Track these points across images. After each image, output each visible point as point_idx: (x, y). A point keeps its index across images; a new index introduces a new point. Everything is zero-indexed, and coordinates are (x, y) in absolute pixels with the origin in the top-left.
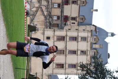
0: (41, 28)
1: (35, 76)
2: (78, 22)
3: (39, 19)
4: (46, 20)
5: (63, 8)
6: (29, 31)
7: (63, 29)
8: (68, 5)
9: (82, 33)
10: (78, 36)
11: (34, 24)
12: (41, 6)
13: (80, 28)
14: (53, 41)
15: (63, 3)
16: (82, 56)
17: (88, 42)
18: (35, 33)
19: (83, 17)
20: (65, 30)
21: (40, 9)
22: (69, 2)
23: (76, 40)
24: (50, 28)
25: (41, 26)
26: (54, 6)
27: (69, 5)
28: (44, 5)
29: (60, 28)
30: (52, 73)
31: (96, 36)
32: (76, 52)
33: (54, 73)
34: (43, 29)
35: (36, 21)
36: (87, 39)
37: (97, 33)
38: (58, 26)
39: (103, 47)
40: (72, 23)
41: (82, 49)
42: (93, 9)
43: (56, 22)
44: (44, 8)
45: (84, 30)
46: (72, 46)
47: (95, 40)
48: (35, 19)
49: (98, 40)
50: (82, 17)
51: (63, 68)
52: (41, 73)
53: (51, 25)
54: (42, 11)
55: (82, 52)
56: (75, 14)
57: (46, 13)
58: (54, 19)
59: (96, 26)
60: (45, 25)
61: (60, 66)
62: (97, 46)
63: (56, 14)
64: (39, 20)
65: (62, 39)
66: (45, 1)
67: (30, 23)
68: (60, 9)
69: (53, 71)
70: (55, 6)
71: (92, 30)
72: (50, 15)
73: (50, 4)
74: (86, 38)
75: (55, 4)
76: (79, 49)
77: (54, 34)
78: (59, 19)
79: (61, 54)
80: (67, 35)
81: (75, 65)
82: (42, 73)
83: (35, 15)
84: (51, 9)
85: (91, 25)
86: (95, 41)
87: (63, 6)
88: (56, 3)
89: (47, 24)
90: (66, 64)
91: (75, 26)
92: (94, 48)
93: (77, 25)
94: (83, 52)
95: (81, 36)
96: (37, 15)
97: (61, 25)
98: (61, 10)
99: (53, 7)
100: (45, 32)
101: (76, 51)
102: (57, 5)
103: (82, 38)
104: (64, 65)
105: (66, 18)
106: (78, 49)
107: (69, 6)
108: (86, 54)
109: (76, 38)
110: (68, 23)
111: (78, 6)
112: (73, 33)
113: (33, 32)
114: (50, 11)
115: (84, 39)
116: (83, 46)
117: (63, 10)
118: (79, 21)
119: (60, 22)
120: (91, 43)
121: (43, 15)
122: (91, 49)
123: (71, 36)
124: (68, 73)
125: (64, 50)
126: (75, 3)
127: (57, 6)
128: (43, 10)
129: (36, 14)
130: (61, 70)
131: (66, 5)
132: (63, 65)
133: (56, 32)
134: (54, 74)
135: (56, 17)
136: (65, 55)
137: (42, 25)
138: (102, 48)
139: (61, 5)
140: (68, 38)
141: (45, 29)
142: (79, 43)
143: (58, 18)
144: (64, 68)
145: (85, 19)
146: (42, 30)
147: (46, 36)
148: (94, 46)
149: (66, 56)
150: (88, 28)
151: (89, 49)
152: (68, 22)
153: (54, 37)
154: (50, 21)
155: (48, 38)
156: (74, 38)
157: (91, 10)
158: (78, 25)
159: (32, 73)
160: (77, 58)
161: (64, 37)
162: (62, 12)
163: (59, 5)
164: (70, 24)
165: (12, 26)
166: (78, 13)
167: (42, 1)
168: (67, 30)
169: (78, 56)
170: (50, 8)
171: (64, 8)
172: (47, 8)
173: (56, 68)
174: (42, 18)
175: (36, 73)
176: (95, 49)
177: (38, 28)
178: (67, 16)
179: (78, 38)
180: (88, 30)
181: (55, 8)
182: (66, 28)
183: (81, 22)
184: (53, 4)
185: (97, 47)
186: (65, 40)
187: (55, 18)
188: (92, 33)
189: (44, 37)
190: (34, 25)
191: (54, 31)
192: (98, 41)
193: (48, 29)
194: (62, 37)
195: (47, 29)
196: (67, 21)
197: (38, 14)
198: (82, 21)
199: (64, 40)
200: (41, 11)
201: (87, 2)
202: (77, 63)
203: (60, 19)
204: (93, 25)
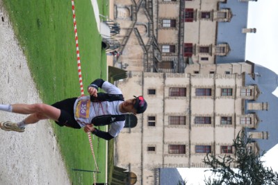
0: (136, 71)
1: (127, 171)
2: (215, 56)
3: (132, 52)
4: (146, 54)
5: (181, 28)
6: (112, 78)
7: (183, 72)
8: (191, 21)
9: (224, 79)
10: (215, 85)
11: (121, 63)
12: (136, 26)
13: (218, 68)
14: (162, 97)
15: (182, 18)
16: (224, 127)
17: (235, 98)
18: (125, 82)
19: (225, 45)
20: (186, 75)
21: (133, 33)
22: (194, 14)
23: (210, 95)
24: (155, 71)
25: (137, 67)
26: (162, 25)
27: (194, 21)
28: (143, 23)
29: (176, 70)
30: (161, 163)
31: (253, 85)
32: (212, 120)
33: (165, 163)
34: (140, 73)
35: (127, 56)
36: (234, 91)
37: (256, 78)
38: (172, 67)
39: (268, 108)
40: (203, 59)
41: (224, 114)
42: (245, 27)
43: (168, 57)
44: (142, 30)
45: (228, 73)
46: (202, 106)
47: (251, 93)
48: (123, 53)
49: (258, 92)
50: (223, 45)
51: (184, 152)
52: (139, 165)
53: (157, 65)
54: (139, 36)
55: (224, 118)
56: (207, 40)
57: (146, 40)
58: (163, 51)
59: (253, 64)
60: (144, 66)
61: (179, 149)
62: (255, 106)
63: (167, 41)
64: (132, 55)
65: (180, 92)
66: (145, 16)
67: (114, 62)
68: (176, 29)
69: (163, 161)
70: (164, 25)
71: (244, 74)
72: (155, 45)
73: (155, 20)
74: (232, 89)
75: (164, 21)
76: (217, 114)
77: (164, 83)
78: (174, 52)
79: (179, 124)
80: (190, 85)
81: (210, 147)
82: (142, 164)
83: (124, 46)
84: (157, 30)
85: (242, 61)
86: (251, 95)
87: (182, 24)
88: (166, 19)
89: (149, 62)
90: (190, 144)
91: (209, 65)
92: (249, 111)
93: (213, 62)
94: (227, 120)
95: (221, 85)
96: (127, 44)
97: (178, 64)
98: (177, 32)
99: (161, 27)
100: (145, 79)
101: (210, 118)
102: (169, 21)
103: (222, 90)
104: (187, 148)
105: (189, 49)
106: (214, 114)
107: (194, 24)
108: (233, 123)
109: (210, 90)
110: (194, 58)
111: (215, 22)
112: (204, 79)
113: (121, 80)
114: (156, 35)
115: (228, 92)
116: (226, 106)
117: (182, 32)
118: (217, 54)
119: (176, 57)
120: (243, 100)
121: (141, 45)
122: (243, 113)
123: (201, 85)
124: (195, 163)
125: (185, 117)
126: (207, 16)
127: (169, 25)
128: (141, 35)
129: (126, 42)
130: (180, 157)
131: (188, 21)
132: (184, 146)
133: (167, 78)
134: (165, 166)
135: (168, 47)
136: (187, 126)
137: (139, 65)
138: (267, 110)
139: (178, 22)
140: (193, 90)
141: (146, 74)
142: (217, 100)
143: (173, 48)
144: (187, 153)
145: (229, 50)
146: (139, 76)
147: (147, 87)
148: (250, 106)
149: (190, 128)
150: (237, 68)
151: (239, 112)
152: (193, 56)
153: (164, 90)
154: (156, 55)
155: (152, 92)
156: (207, 91)
157: (241, 31)
158: (215, 63)
159: (119, 166)
160: (214, 131)
161: (185, 89)
162: (180, 36)
163: (173, 23)
164: (198, 62)
165: (65, 86)
166: (214, 38)
167: (138, 15)
168: (190, 74)
169: (217, 128)
170: (155, 28)
171: (183, 27)
172: (149, 29)
173: (169, 153)
174: (139, 50)
175: (129, 165)
176: (253, 112)
177: (130, 72)
178: (191, 44)
179: (215, 91)
180: (235, 74)
181: (165, 28)
182: (190, 69)
183: (221, 56)
184: (161, 20)
185: (256, 109)
186: (188, 95)
187: (166, 49)
188: (244, 79)
189: (143, 89)
190: (122, 66)
191: (164, 77)
192: (257, 97)
193: (152, 73)
194: (180, 88)
195: (149, 73)
196: (191, 55)
197: (129, 43)
198: (222, 54)
199: (185, 95)
200: (137, 36)
201: (233, 13)
202: (215, 143)
203: (177, 51)
204: (248, 62)
